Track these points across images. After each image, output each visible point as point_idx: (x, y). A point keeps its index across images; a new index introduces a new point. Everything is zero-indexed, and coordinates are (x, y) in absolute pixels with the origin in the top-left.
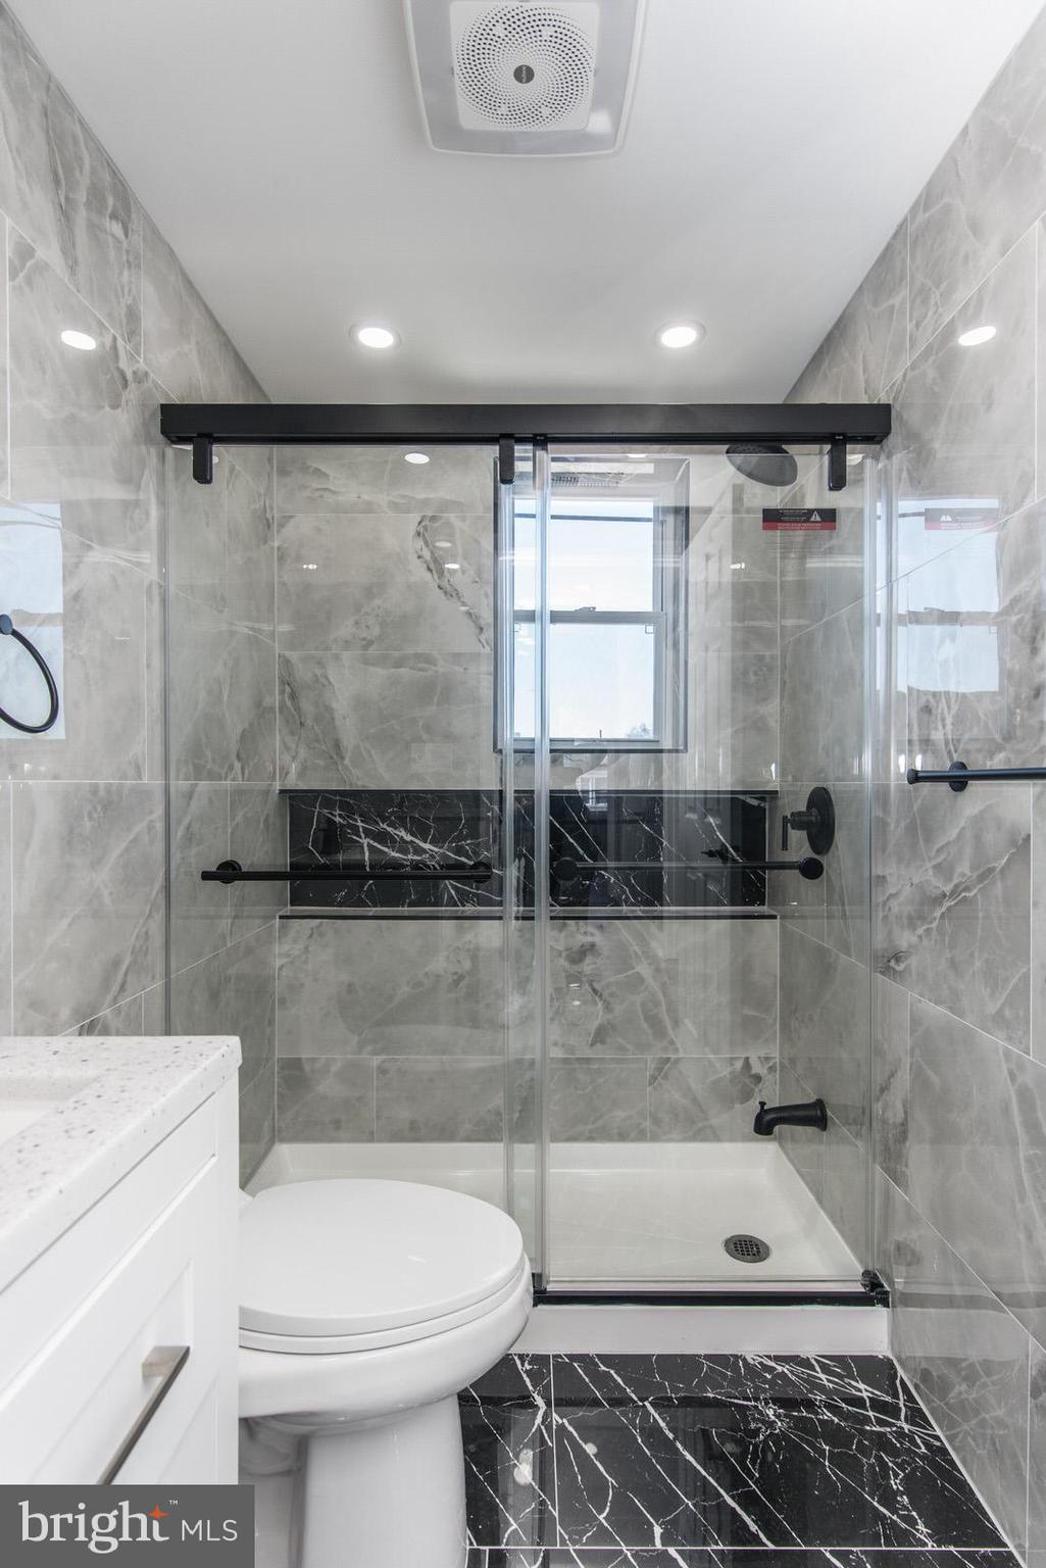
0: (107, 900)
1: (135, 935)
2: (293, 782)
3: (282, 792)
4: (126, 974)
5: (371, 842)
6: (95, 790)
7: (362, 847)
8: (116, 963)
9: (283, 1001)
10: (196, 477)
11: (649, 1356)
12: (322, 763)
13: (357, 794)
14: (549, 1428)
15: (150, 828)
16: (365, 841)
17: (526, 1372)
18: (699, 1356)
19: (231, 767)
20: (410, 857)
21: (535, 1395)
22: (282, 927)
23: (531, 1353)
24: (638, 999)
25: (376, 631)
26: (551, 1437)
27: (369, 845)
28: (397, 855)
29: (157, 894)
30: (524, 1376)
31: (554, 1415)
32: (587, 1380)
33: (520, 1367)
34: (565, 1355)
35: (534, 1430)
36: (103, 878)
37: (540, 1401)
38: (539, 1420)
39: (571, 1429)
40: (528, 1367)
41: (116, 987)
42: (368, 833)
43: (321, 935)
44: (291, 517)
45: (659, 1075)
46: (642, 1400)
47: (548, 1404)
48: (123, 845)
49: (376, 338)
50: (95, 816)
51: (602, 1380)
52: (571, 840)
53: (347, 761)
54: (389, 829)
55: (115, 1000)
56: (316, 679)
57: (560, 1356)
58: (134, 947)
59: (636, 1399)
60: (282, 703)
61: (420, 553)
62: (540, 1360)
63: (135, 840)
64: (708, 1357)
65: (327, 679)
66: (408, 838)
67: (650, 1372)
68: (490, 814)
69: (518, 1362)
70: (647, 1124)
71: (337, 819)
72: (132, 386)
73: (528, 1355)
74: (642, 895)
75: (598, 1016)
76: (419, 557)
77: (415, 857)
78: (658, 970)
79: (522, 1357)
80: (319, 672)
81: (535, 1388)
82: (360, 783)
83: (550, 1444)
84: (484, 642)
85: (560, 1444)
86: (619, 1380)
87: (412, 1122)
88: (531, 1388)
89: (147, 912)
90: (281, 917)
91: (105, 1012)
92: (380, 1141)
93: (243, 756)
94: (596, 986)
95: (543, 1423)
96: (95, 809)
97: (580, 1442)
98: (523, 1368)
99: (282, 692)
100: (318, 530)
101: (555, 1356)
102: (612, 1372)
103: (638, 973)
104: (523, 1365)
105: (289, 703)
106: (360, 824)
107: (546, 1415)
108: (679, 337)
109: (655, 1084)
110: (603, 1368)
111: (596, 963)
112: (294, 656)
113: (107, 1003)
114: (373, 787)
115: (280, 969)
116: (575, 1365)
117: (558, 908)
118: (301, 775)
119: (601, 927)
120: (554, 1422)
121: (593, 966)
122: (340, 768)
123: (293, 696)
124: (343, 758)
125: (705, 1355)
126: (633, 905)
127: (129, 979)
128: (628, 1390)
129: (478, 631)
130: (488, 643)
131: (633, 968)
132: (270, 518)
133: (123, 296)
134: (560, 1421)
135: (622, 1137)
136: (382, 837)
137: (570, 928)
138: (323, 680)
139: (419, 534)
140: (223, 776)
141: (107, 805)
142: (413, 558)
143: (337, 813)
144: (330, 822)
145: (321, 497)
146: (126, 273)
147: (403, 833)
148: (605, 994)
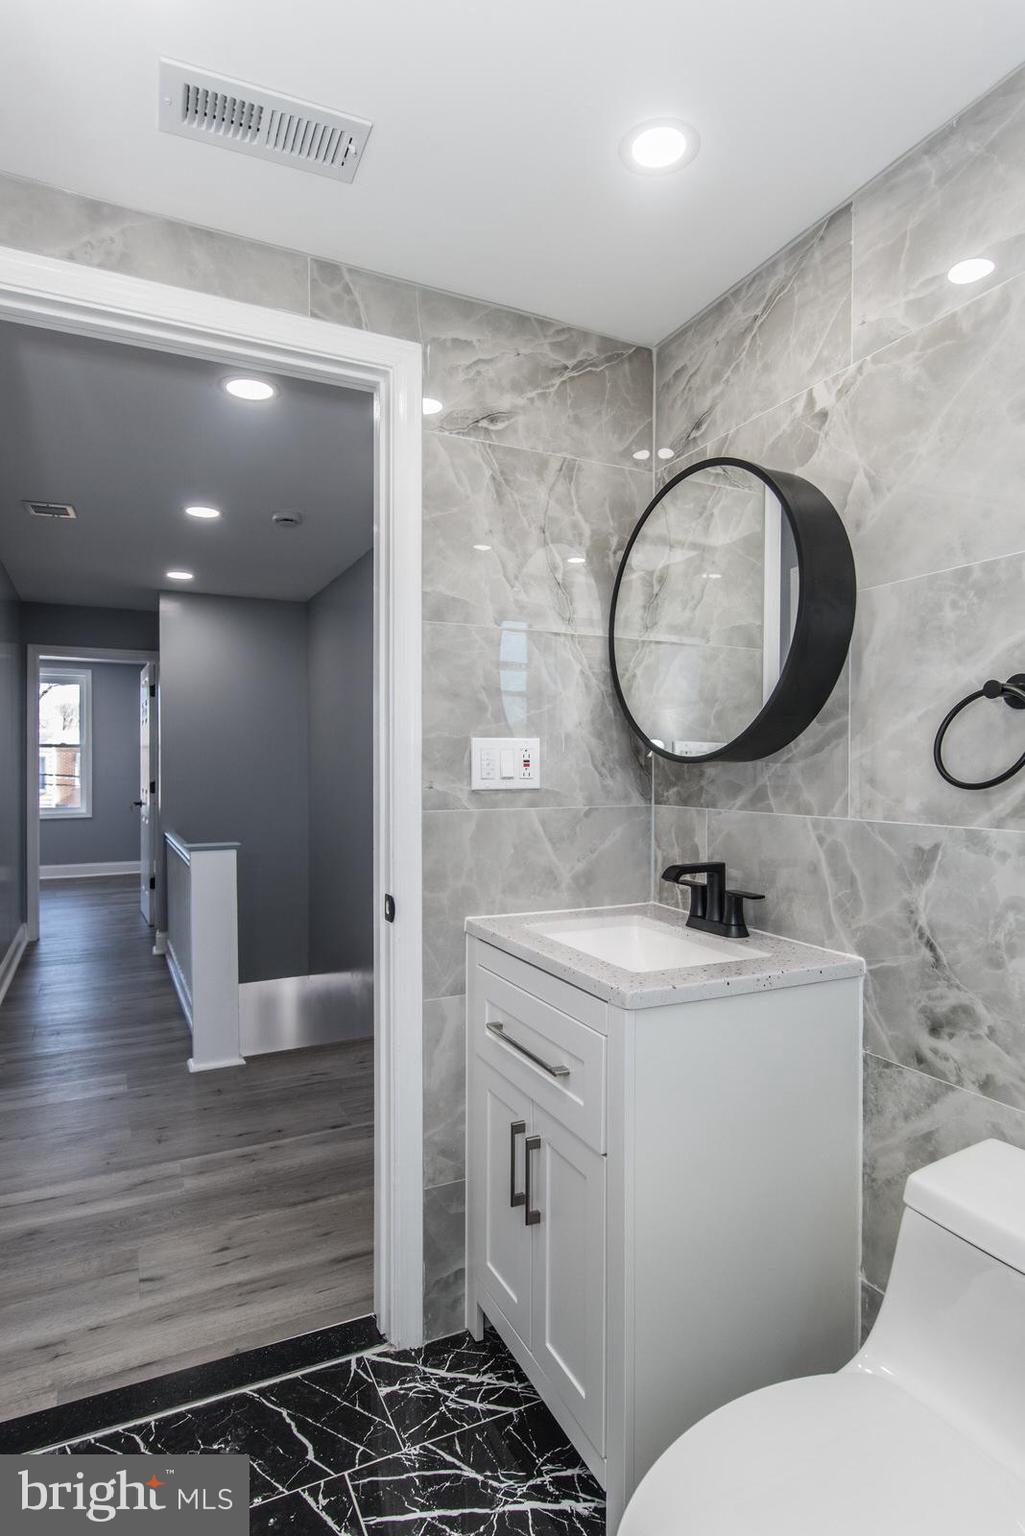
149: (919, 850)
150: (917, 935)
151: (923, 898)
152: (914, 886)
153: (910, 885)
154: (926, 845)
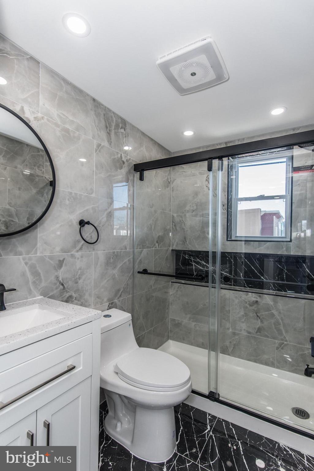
0: (117, 276)
1: (124, 284)
2: (175, 248)
3: (172, 250)
4: (121, 293)
5: (195, 264)
6: (114, 252)
7: (193, 265)
8: (119, 290)
9: (171, 303)
10: (140, 180)
11: (247, 430)
12: (181, 243)
13: (192, 251)
14: (208, 435)
15: (129, 260)
16: (194, 264)
17: (209, 418)
18: (263, 437)
19: (155, 245)
20: (205, 269)
21: (208, 425)
22: (171, 285)
23: (212, 414)
24: (273, 321)
25: (195, 207)
26: (207, 437)
27: (194, 265)
28: (202, 268)
29: (131, 275)
30: (208, 419)
31: (211, 432)
32: (225, 428)
33: (208, 416)
34: (222, 419)
35: (204, 433)
36: (116, 272)
37: (209, 427)
38: (206, 431)
39: (214, 438)
40: (210, 417)
41: (119, 296)
42: (195, 262)
43: (181, 288)
44: (175, 180)
45: (280, 347)
46: (238, 440)
47: (211, 429)
48: (121, 265)
49: (188, 133)
50: (114, 258)
51: (229, 430)
52: (253, 268)
53: (187, 243)
54: (200, 261)
55: (118, 298)
56: (180, 221)
57: (220, 419)
58: (124, 287)
59: (237, 439)
60: (172, 227)
61: (207, 186)
62: (214, 417)
63: (125, 263)
64: (266, 438)
65: (183, 221)
66: (205, 264)
67: (245, 434)
68: (228, 258)
69: (208, 415)
70: (276, 363)
71: (187, 257)
72: (126, 163)
73: (211, 415)
74: (277, 287)
75: (259, 324)
76: (207, 187)
77: (206, 269)
78: (280, 313)
79: (209, 414)
80: (181, 219)
81: (209, 423)
82: (190, 248)
83: (206, 438)
84: (224, 209)
85: (209, 440)
86: (234, 432)
87: (203, 343)
88: (208, 423)
89: (128, 279)
90: (171, 282)
91: (116, 301)
92: (194, 346)
93: (158, 241)
94: (258, 314)
95: (208, 432)
96: (114, 257)
97: (215, 442)
98: (208, 417)
99: (172, 224)
100: (181, 182)
101: (218, 418)
102: (233, 429)
103: (272, 313)
104: (209, 416)
105: (174, 227)
106: (192, 259)
107: (209, 431)
108: (277, 112)
109: (278, 350)
110: (231, 427)
111: (258, 307)
112: (175, 215)
113: (116, 298)
114: (194, 249)
115: (171, 295)
116: (223, 423)
117: (248, 288)
118: (176, 246)
119: (260, 296)
120: (210, 434)
121: (257, 308)
122: (186, 244)
123: (175, 226)
124: (186, 242)
125: (266, 437)
126: (273, 290)
127: (122, 294)
128: (235, 436)
129: (223, 206)
130: (225, 209)
131: (271, 311)
132: (170, 181)
133: (124, 144)
134: (212, 434)
135: (267, 364)
136: (198, 263)
137: (249, 295)
138: (182, 221)
139: (207, 180)
140: (152, 247)
141: (117, 256)
142: (205, 187)
143: (187, 256)
144: (185, 259)
145: (182, 173)
146: (125, 139)
147: (203, 262)
148: (261, 318)
149: (60, 261)
150: (59, 283)
151: (61, 273)
152: (58, 270)
153: (57, 271)
154: (61, 259)
